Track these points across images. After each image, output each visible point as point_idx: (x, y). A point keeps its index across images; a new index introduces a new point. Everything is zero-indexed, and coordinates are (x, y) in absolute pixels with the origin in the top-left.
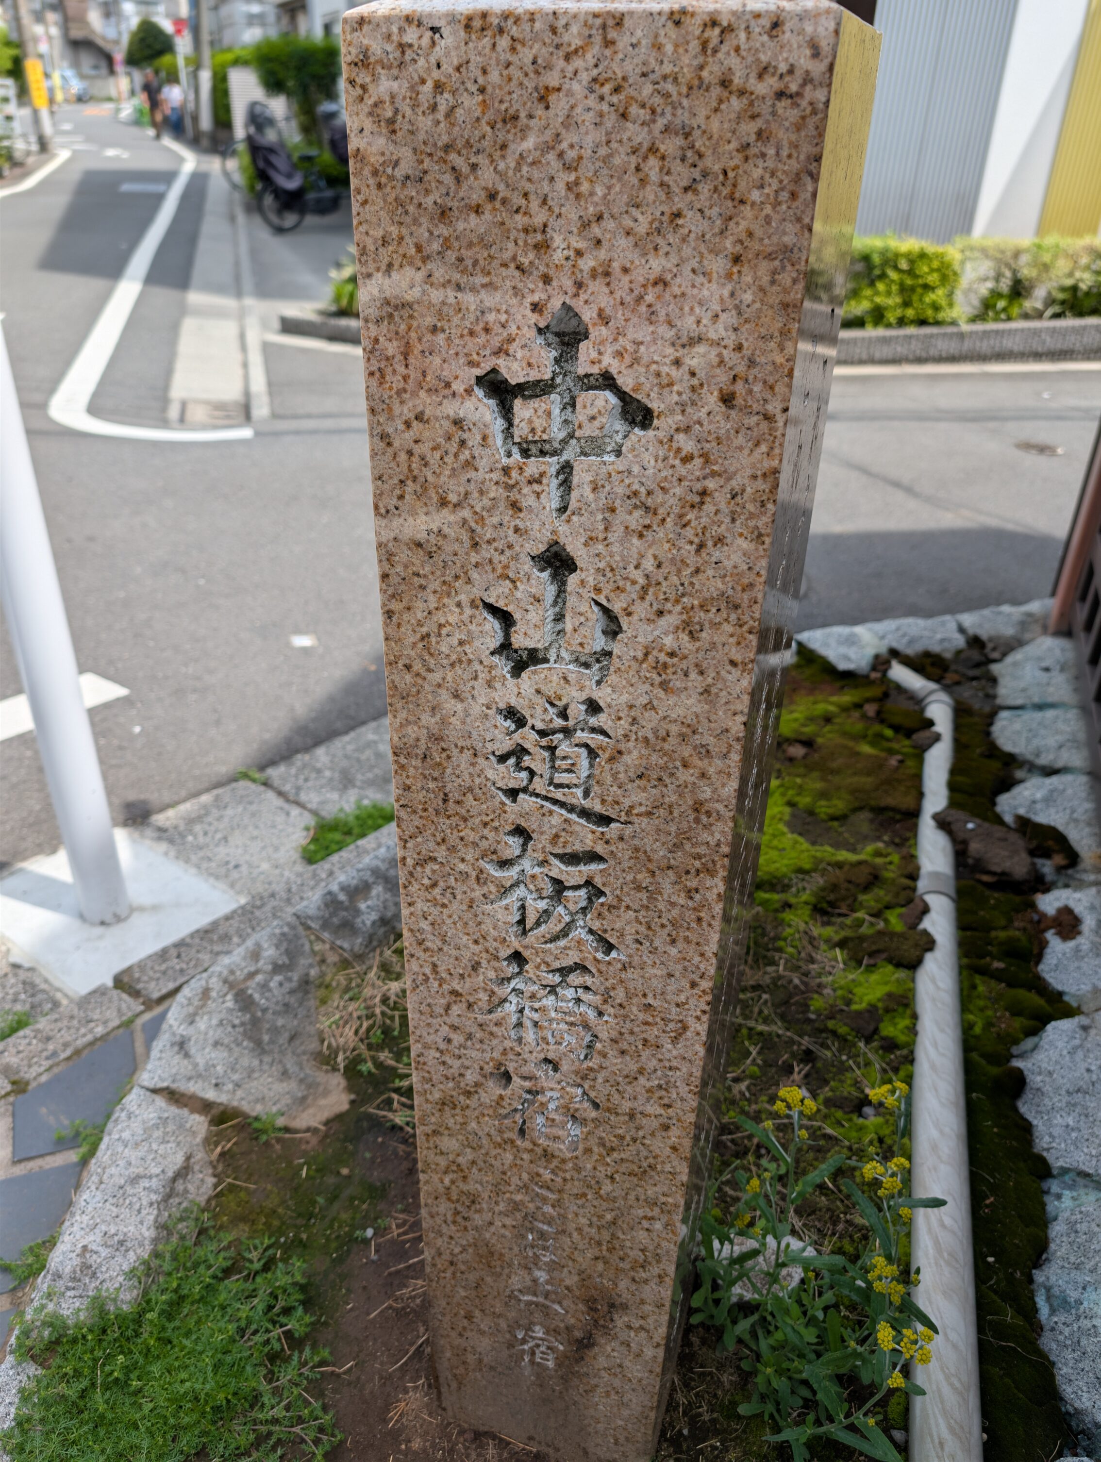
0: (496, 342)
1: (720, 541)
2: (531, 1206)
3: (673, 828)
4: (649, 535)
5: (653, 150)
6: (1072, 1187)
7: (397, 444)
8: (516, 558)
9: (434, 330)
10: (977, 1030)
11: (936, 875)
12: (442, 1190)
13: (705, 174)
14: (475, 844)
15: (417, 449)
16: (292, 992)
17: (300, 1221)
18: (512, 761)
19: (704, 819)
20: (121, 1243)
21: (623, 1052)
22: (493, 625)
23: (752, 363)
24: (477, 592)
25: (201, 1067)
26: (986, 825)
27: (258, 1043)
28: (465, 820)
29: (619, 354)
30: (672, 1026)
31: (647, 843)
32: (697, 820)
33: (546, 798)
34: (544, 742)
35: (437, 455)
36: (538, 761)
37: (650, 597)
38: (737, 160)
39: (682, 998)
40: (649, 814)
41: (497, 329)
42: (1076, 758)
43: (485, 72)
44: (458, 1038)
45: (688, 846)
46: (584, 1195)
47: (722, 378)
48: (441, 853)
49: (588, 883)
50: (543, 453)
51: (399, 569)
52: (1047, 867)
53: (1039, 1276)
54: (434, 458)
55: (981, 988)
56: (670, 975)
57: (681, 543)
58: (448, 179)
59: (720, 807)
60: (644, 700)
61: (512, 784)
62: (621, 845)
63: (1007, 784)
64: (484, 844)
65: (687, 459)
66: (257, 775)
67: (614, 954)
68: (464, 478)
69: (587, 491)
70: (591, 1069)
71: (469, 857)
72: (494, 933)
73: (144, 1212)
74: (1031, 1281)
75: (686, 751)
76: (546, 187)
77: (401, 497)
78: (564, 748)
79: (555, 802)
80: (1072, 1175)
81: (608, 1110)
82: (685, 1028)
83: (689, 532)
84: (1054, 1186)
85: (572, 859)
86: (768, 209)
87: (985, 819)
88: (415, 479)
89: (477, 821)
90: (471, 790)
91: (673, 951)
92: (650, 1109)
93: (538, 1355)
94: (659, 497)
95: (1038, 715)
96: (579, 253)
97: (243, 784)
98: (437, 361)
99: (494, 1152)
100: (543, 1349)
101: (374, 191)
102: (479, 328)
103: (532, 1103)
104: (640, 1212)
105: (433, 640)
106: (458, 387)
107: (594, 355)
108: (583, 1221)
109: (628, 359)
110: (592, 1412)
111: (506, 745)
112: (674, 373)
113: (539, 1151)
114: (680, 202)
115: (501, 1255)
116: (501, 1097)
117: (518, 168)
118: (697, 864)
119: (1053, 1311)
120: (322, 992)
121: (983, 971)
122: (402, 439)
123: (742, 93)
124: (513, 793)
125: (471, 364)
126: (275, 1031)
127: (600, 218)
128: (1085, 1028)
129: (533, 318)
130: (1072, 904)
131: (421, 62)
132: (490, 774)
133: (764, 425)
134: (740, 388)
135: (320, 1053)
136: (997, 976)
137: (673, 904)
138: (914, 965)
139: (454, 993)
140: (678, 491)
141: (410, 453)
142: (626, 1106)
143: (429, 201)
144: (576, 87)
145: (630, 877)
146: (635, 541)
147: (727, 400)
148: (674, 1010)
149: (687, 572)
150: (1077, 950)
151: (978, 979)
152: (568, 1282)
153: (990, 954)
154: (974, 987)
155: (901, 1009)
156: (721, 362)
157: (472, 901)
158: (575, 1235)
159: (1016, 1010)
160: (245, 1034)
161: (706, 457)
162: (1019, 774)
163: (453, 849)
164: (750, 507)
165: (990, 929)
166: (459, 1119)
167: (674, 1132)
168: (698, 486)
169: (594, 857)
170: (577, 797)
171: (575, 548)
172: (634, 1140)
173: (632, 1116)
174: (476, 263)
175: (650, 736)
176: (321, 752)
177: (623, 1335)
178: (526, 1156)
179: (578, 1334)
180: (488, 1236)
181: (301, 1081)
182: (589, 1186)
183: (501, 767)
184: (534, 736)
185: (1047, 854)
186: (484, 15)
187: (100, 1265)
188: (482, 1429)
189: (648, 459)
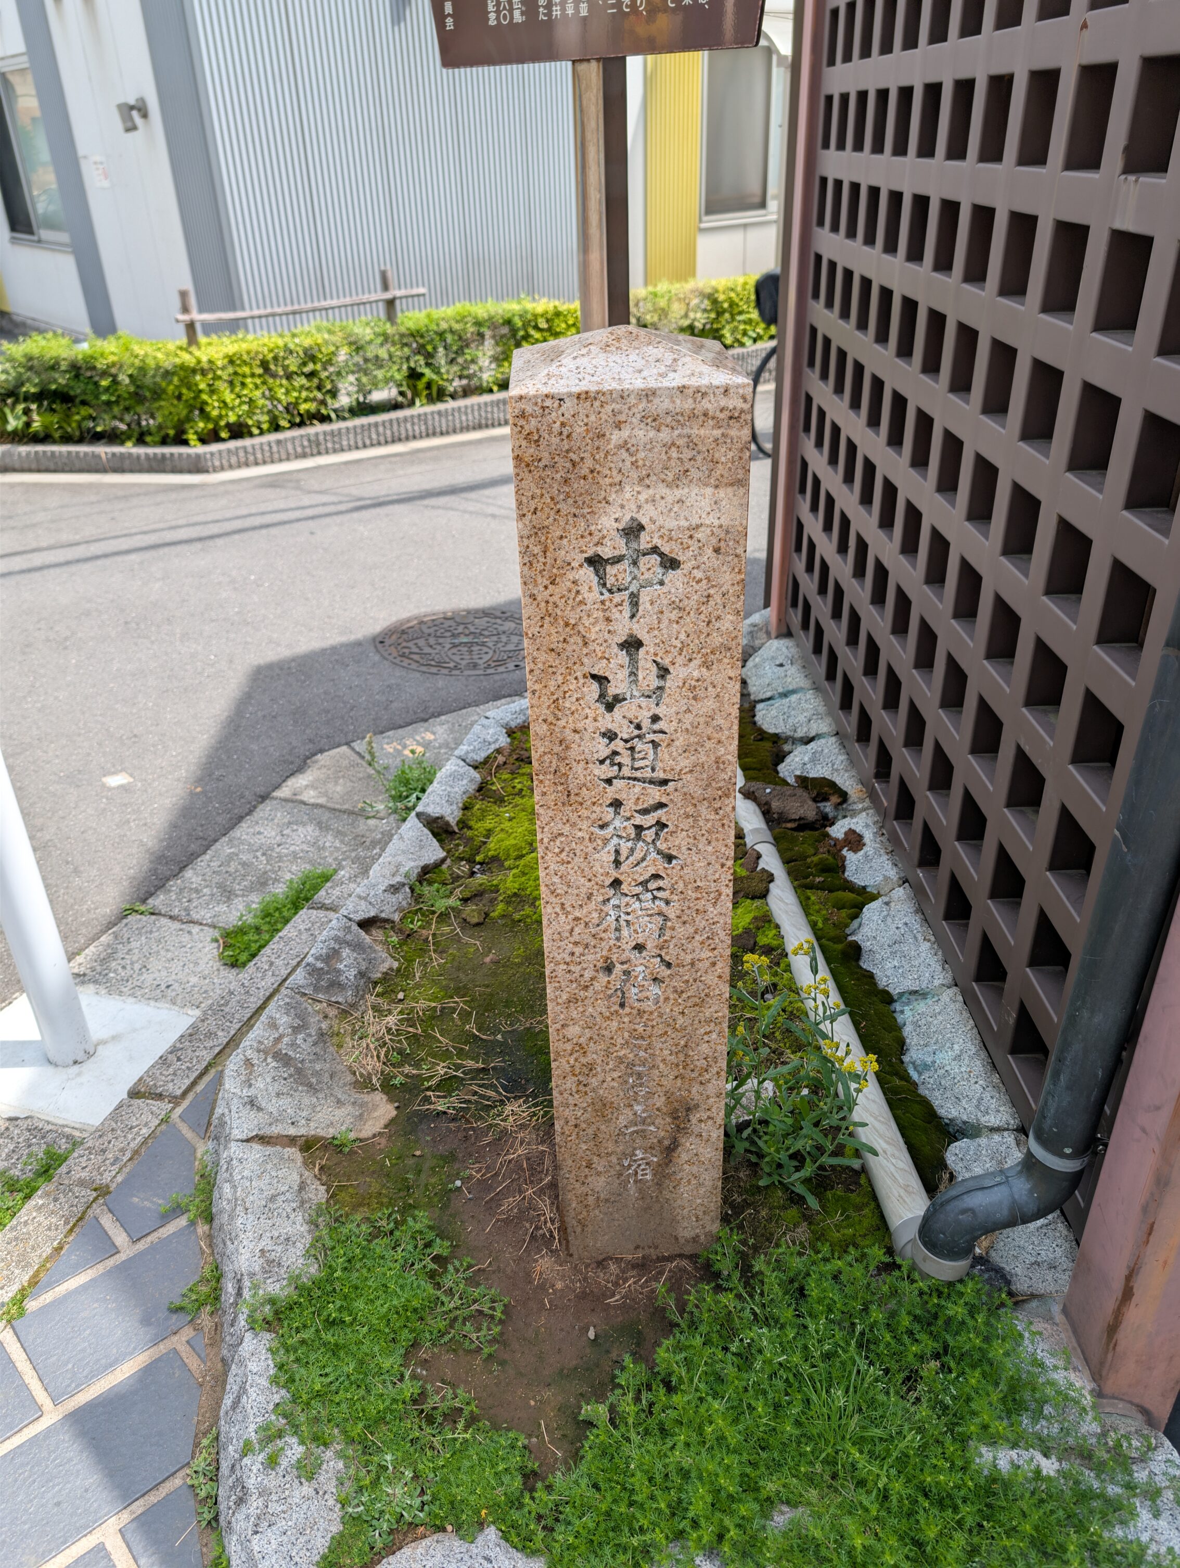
0: (596, 539)
1: (718, 618)
2: (631, 1056)
3: (705, 776)
4: (682, 621)
5: (673, 444)
6: (908, 1004)
7: (539, 598)
8: (609, 647)
9: (561, 538)
10: (820, 925)
11: (756, 830)
12: (568, 1069)
13: (699, 453)
14: (588, 818)
15: (551, 600)
16: (315, 1044)
17: (402, 1194)
18: (608, 762)
19: (722, 766)
20: (288, 1239)
21: (684, 923)
22: (595, 686)
23: (727, 532)
24: (586, 670)
25: (275, 1113)
26: (778, 788)
27: (310, 1085)
28: (581, 804)
29: (662, 537)
30: (712, 895)
31: (691, 789)
32: (718, 768)
33: (629, 778)
34: (628, 745)
35: (563, 601)
36: (625, 759)
37: (684, 653)
38: (714, 445)
39: (717, 876)
40: (691, 771)
41: (597, 533)
42: (823, 726)
43: (587, 416)
44: (578, 950)
45: (714, 784)
46: (666, 1032)
47: (714, 541)
48: (566, 829)
49: (658, 823)
50: (619, 590)
51: (540, 665)
52: (828, 808)
53: (906, 1059)
54: (561, 603)
55: (813, 898)
56: (709, 864)
57: (699, 622)
58: (568, 465)
59: (729, 757)
60: (685, 708)
61: (610, 775)
62: (676, 794)
63: (780, 757)
64: (594, 816)
65: (699, 581)
66: (142, 908)
67: (674, 862)
68: (578, 610)
69: (648, 605)
70: (666, 941)
71: (584, 827)
72: (601, 871)
73: (292, 1216)
74: (902, 1062)
75: (709, 731)
76: (621, 465)
77: (542, 626)
78: (639, 746)
79: (635, 779)
80: (906, 995)
81: (678, 965)
82: (720, 895)
83: (702, 617)
84: (897, 1006)
85: (645, 812)
86: (730, 465)
87: (776, 784)
88: (550, 615)
89: (589, 803)
90: (584, 785)
91: (710, 849)
92: (703, 956)
93: (640, 1173)
94: (686, 602)
95: (785, 701)
96: (639, 493)
97: (133, 918)
98: (563, 553)
99: (604, 1025)
100: (643, 1167)
101: (527, 473)
102: (586, 534)
103: (628, 980)
104: (702, 1031)
105: (561, 701)
106: (575, 564)
107: (648, 539)
108: (667, 1052)
109: (666, 539)
110: (679, 1202)
111: (606, 752)
112: (690, 542)
113: (635, 1012)
114: (687, 465)
115: (612, 1103)
116: (609, 982)
117: (606, 457)
118: (720, 793)
119: (920, 1074)
120: (335, 1040)
121: (810, 887)
122: (542, 595)
123: (713, 418)
124: (609, 781)
125: (582, 552)
126: (317, 1074)
127: (648, 476)
128: (887, 904)
129: (616, 525)
130: (853, 827)
131: (554, 414)
132: (596, 772)
133: (736, 560)
134: (722, 544)
135: (357, 1081)
136: (820, 887)
137: (708, 820)
138: (764, 895)
139: (577, 919)
140: (695, 597)
141: (547, 602)
142: (688, 958)
143: (558, 476)
144: (634, 420)
145: (682, 812)
146: (675, 625)
147: (717, 551)
148: (713, 885)
149: (703, 636)
150: (866, 856)
151: (809, 892)
152: (658, 1105)
153: (811, 874)
154: (809, 898)
155: (767, 925)
156: (713, 534)
157: (587, 854)
158: (662, 1066)
159: (840, 906)
160: (295, 1081)
161: (708, 579)
162: (786, 748)
163: (574, 825)
164: (732, 599)
165: (806, 858)
166: (580, 1009)
167: (719, 965)
168: (706, 594)
169: (661, 805)
170: (648, 773)
171: (643, 635)
172: (695, 980)
173: (692, 964)
174: (584, 503)
175: (689, 727)
176: (188, 873)
177: (696, 1130)
178: (626, 1020)
179: (666, 1143)
180: (601, 1092)
181: (354, 1103)
182: (669, 1025)
183: (603, 767)
184: (622, 743)
185: (826, 799)
186: (587, 393)
187: (281, 1257)
188: (601, 1257)
189: (679, 584)
